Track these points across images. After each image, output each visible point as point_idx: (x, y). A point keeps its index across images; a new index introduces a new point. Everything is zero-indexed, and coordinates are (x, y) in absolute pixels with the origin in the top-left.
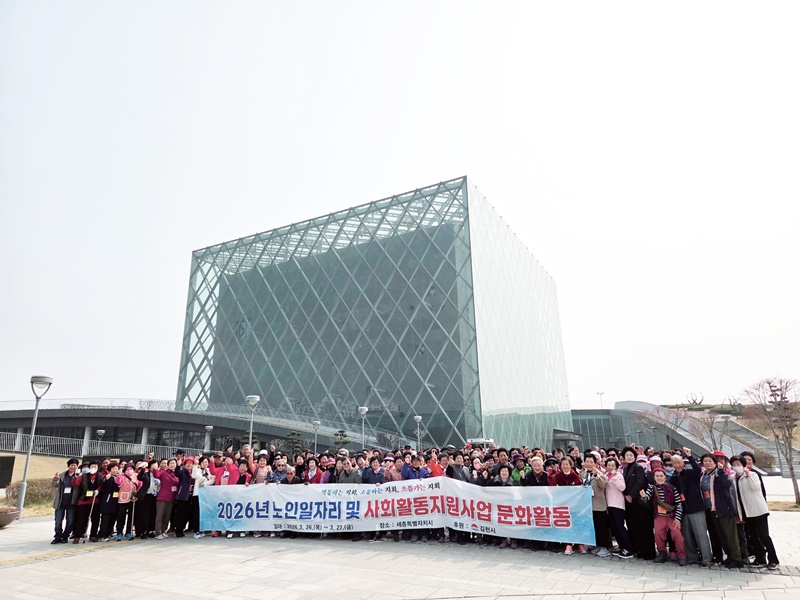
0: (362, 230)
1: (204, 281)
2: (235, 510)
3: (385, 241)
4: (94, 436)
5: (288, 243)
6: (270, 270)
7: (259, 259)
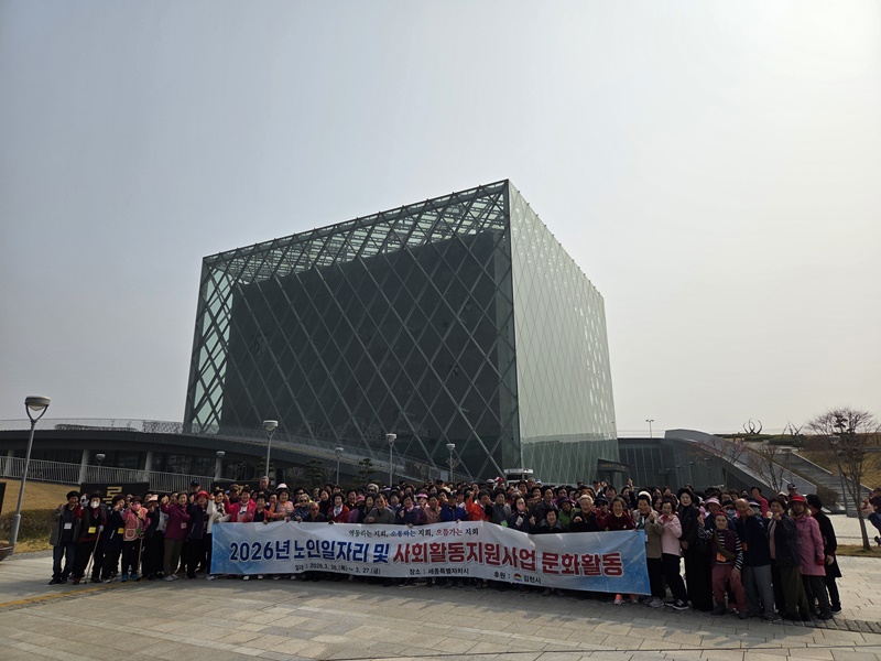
0: (392, 237)
1: (215, 291)
2: (253, 550)
3: (418, 249)
4: (92, 461)
5: (309, 251)
6: (290, 279)
7: (277, 267)
